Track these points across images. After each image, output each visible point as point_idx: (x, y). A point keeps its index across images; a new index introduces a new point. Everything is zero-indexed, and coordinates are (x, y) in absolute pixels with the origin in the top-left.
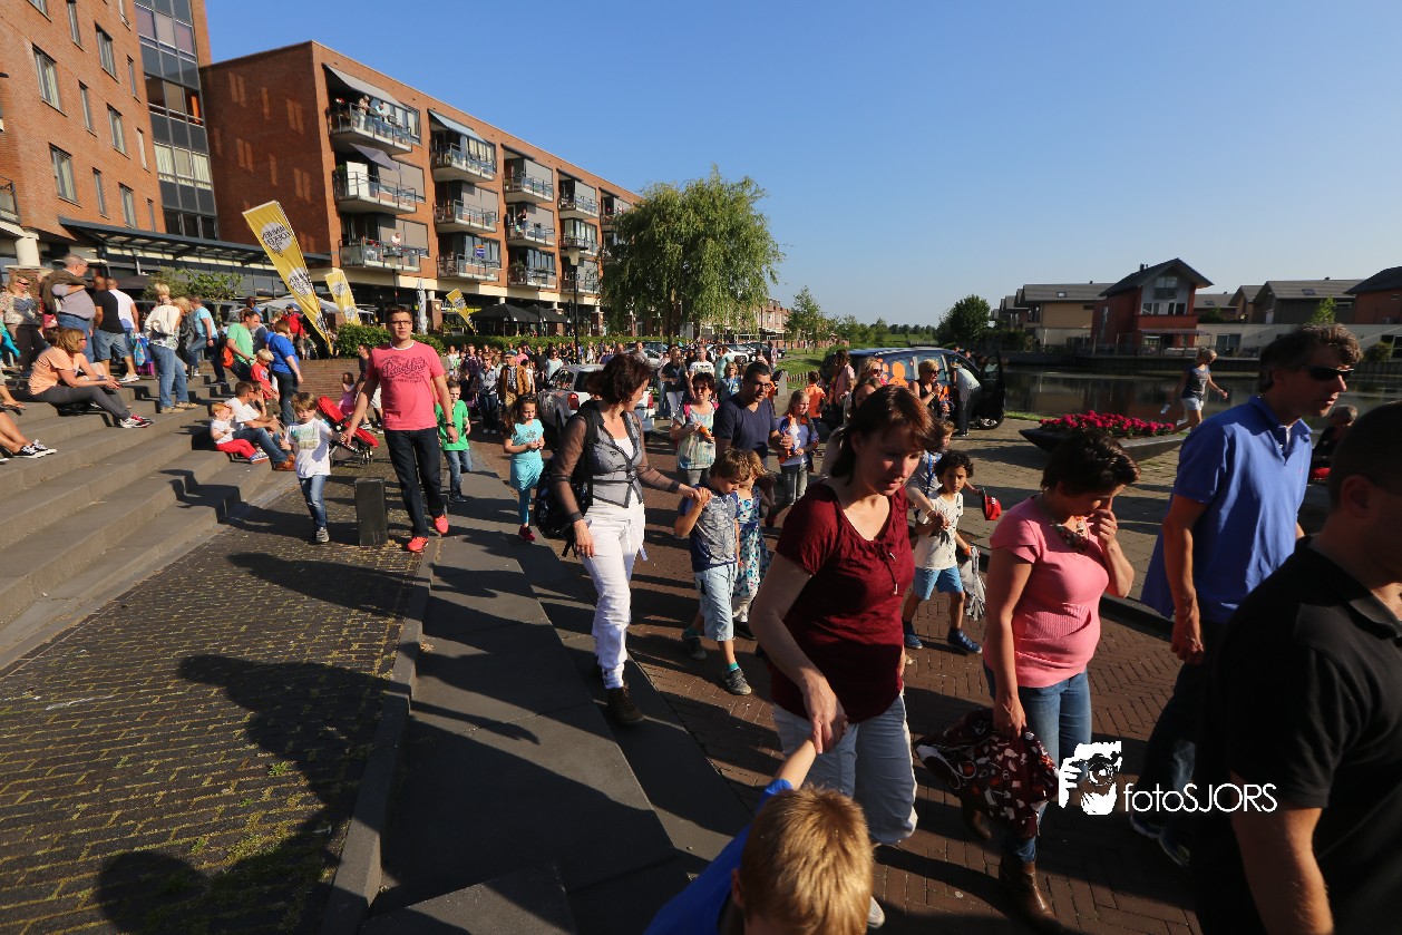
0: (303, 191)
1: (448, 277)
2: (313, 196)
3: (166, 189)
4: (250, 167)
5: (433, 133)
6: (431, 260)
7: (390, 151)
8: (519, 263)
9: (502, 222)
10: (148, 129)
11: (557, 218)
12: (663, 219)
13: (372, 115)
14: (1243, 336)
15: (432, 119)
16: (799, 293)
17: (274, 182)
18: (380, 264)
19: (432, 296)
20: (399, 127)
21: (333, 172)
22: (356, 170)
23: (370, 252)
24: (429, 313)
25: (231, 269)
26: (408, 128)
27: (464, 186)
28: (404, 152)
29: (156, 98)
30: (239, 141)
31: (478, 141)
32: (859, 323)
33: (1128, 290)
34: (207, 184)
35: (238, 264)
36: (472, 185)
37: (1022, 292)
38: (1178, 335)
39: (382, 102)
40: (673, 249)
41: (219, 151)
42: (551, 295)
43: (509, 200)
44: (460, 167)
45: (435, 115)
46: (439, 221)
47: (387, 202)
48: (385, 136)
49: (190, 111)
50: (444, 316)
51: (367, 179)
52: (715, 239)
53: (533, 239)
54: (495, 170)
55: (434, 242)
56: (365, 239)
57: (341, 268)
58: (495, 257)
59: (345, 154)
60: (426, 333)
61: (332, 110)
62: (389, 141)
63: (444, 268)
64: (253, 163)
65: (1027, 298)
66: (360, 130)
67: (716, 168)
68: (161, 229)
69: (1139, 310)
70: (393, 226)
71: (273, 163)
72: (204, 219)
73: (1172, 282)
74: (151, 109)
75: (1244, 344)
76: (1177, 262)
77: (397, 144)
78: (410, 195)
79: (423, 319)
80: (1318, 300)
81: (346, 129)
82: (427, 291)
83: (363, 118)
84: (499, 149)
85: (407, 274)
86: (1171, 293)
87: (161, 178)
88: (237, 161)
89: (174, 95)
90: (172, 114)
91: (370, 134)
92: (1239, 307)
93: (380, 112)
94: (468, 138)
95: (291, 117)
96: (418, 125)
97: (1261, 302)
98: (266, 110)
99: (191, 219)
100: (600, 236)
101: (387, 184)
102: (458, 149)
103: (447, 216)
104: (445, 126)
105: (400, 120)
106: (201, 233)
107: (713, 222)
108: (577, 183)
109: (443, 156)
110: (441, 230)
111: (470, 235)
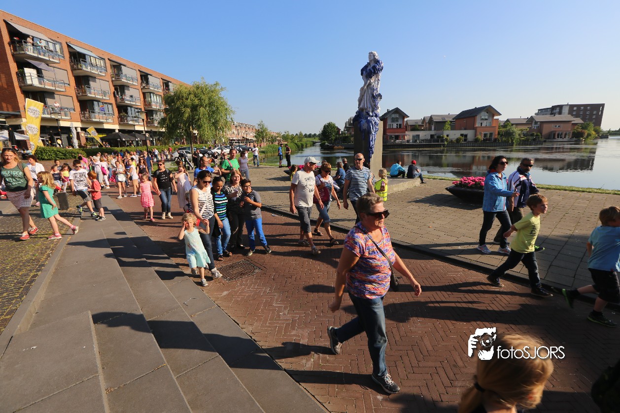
1: (86, 121)
2: (7, 85)
5: (71, 53)
6: (77, 113)
7: (47, 63)
8: (123, 114)
9: (112, 95)
11: (140, 92)
13: (36, 46)
14: (421, 135)
15: (69, 46)
16: (258, 123)
18: (49, 116)
19: (79, 130)
20: (51, 51)
21: (17, 73)
22: (30, 72)
24: (78, 138)
26: (56, 52)
27: (90, 79)
28: (57, 63)
32: (290, 134)
38: (400, 135)
39: (40, 39)
43: (115, 85)
44: (86, 70)
45: (71, 46)
46: (79, 95)
47: (49, 87)
48: (44, 56)
50: (87, 139)
51: (36, 76)
52: (203, 107)
53: (129, 102)
54: (106, 71)
55: (77, 105)
58: (111, 111)
60: (77, 147)
61: (12, 43)
62: (47, 58)
63: (84, 117)
66: (30, 53)
69: (387, 127)
70: (54, 98)
77: (51, 60)
79: (75, 142)
80: (445, 122)
81: (21, 52)
82: (76, 128)
83: (31, 47)
84: (107, 61)
85: (65, 120)
93: (39, 44)
94: (90, 56)
96: (61, 49)
100: (163, 100)
101: (49, 78)
102: (85, 62)
103: (83, 92)
104: (76, 50)
105: (51, 47)
108: (149, 76)
109: (78, 64)
110: (80, 99)
111: (96, 101)
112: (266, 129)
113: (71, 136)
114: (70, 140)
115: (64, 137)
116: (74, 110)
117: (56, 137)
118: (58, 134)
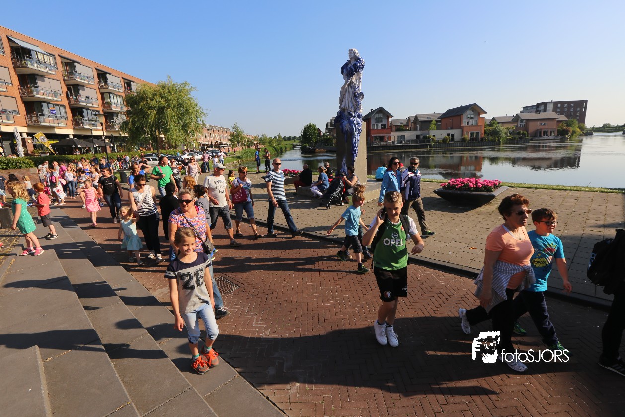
1: (34, 126)
5: (13, 48)
6: (21, 116)
8: (78, 117)
9: (65, 96)
11: (98, 93)
15: (9, 40)
16: (233, 126)
19: (25, 136)
24: (24, 145)
27: (38, 77)
31: (43, 54)
32: (268, 137)
36: (43, 77)
42: (100, 132)
43: (68, 84)
44: (33, 67)
45: (13, 39)
46: (23, 96)
50: (35, 146)
52: (172, 109)
53: (85, 104)
54: (57, 69)
58: (63, 114)
60: (23, 155)
63: (31, 121)
69: (371, 127)
73: (381, 116)
75: (406, 138)
78: (2, 82)
79: (21, 149)
80: (430, 122)
82: (21, 133)
84: (58, 58)
85: (7, 125)
86: (381, 120)
92: (410, 124)
94: (37, 52)
97: (415, 122)
100: (125, 102)
102: (31, 58)
103: (28, 93)
104: (19, 45)
108: (108, 75)
109: (21, 61)
110: (26, 101)
111: (45, 102)
112: (242, 132)
113: (15, 142)
114: (14, 146)
115: (7, 143)
116: (19, 113)
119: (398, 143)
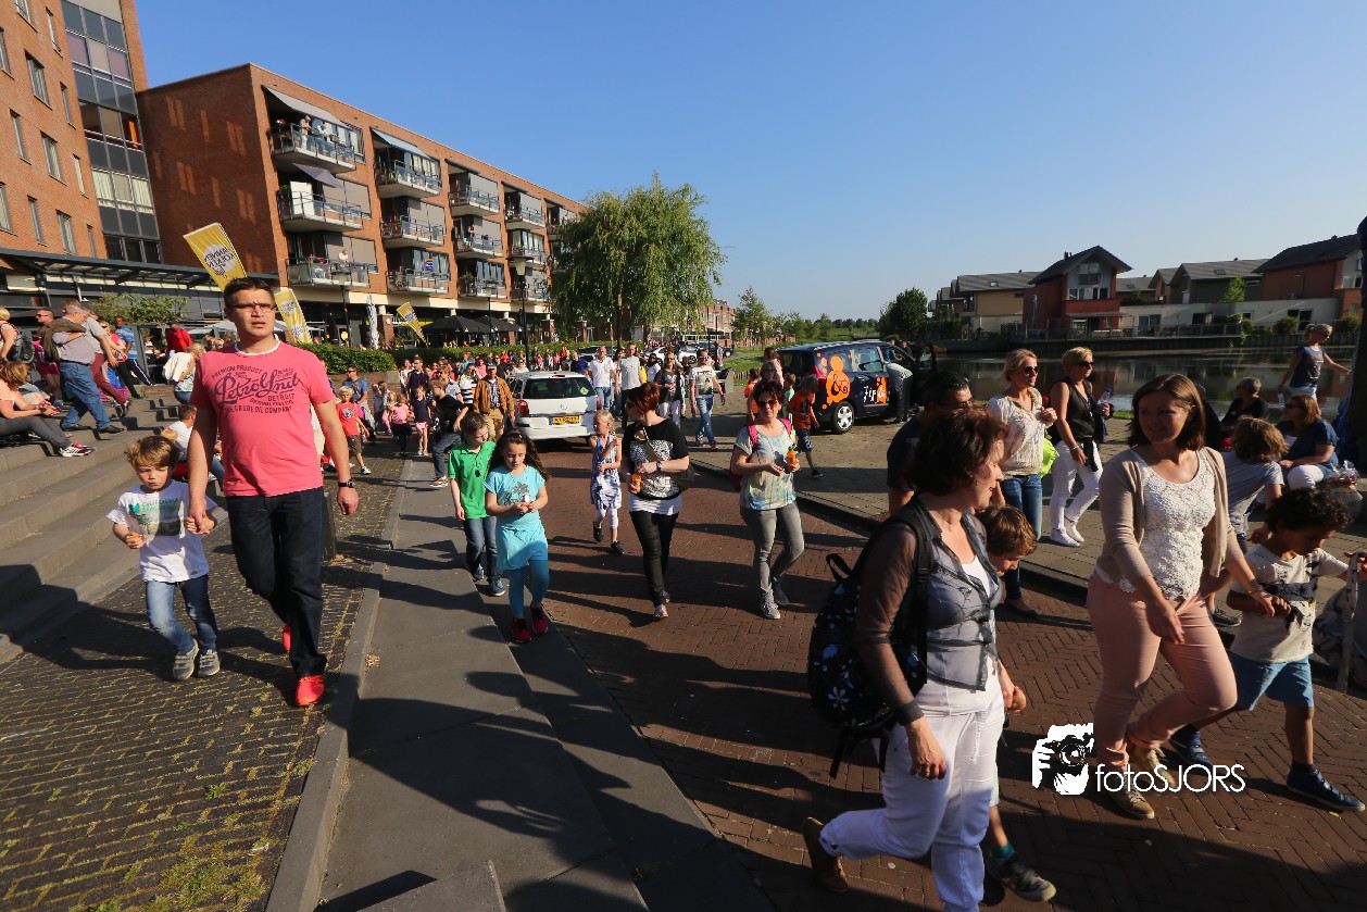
0: (247, 211)
1: (398, 292)
2: (257, 216)
3: (107, 215)
4: (192, 190)
5: (377, 151)
6: (380, 275)
7: (334, 169)
8: (468, 275)
9: (449, 236)
10: (85, 155)
11: (504, 229)
12: (606, 227)
13: (315, 136)
14: (1163, 316)
15: (375, 136)
16: (743, 293)
17: (218, 204)
18: (328, 281)
19: (383, 311)
20: (341, 145)
21: (278, 194)
22: (300, 189)
23: (318, 269)
24: (380, 328)
25: (176, 292)
26: (351, 146)
27: (410, 202)
28: (348, 170)
29: (91, 123)
30: (180, 164)
31: (422, 158)
32: (804, 318)
33: (1055, 276)
34: (148, 208)
35: (184, 287)
36: (419, 200)
37: (956, 284)
38: (1103, 318)
39: (324, 121)
40: (618, 256)
41: (159, 175)
42: (503, 305)
43: (455, 214)
44: (404, 183)
45: (378, 133)
46: (387, 237)
47: (333, 220)
48: (328, 155)
49: (128, 136)
50: (396, 330)
51: (311, 197)
52: (658, 244)
53: (480, 251)
54: (440, 185)
55: (382, 257)
56: (312, 257)
57: (290, 285)
58: (444, 271)
59: (288, 174)
60: (378, 347)
61: (273, 131)
62: (333, 160)
63: (393, 283)
64: (195, 186)
65: (962, 288)
66: (303, 150)
67: (656, 176)
68: (102, 255)
69: (1066, 296)
70: (340, 243)
71: (215, 186)
72: (146, 243)
73: (1095, 268)
74: (88, 135)
75: (1164, 323)
76: (1098, 247)
77: (341, 163)
78: (357, 212)
79: (375, 334)
80: (1226, 281)
81: (288, 149)
82: (377, 307)
83: (305, 138)
84: (444, 165)
85: (358, 290)
86: (1094, 278)
87: (101, 204)
88: (179, 185)
89: (110, 121)
90: (109, 140)
91: (313, 154)
92: (1158, 290)
93: (321, 132)
94: (412, 154)
95: (232, 140)
96: (361, 143)
97: (1178, 283)
98: (206, 133)
99: (133, 244)
100: (547, 245)
101: (333, 202)
102: (402, 165)
103: (394, 232)
104: (387, 143)
105: (342, 139)
106: (144, 257)
107: (655, 228)
108: (522, 195)
109: (388, 173)
110: (389, 246)
111: (418, 249)
112: (760, 307)
113: (367, 323)
114: (365, 330)
115: (354, 325)
116: (376, 268)
117: (339, 327)
118: (343, 321)
119: (1139, 334)
